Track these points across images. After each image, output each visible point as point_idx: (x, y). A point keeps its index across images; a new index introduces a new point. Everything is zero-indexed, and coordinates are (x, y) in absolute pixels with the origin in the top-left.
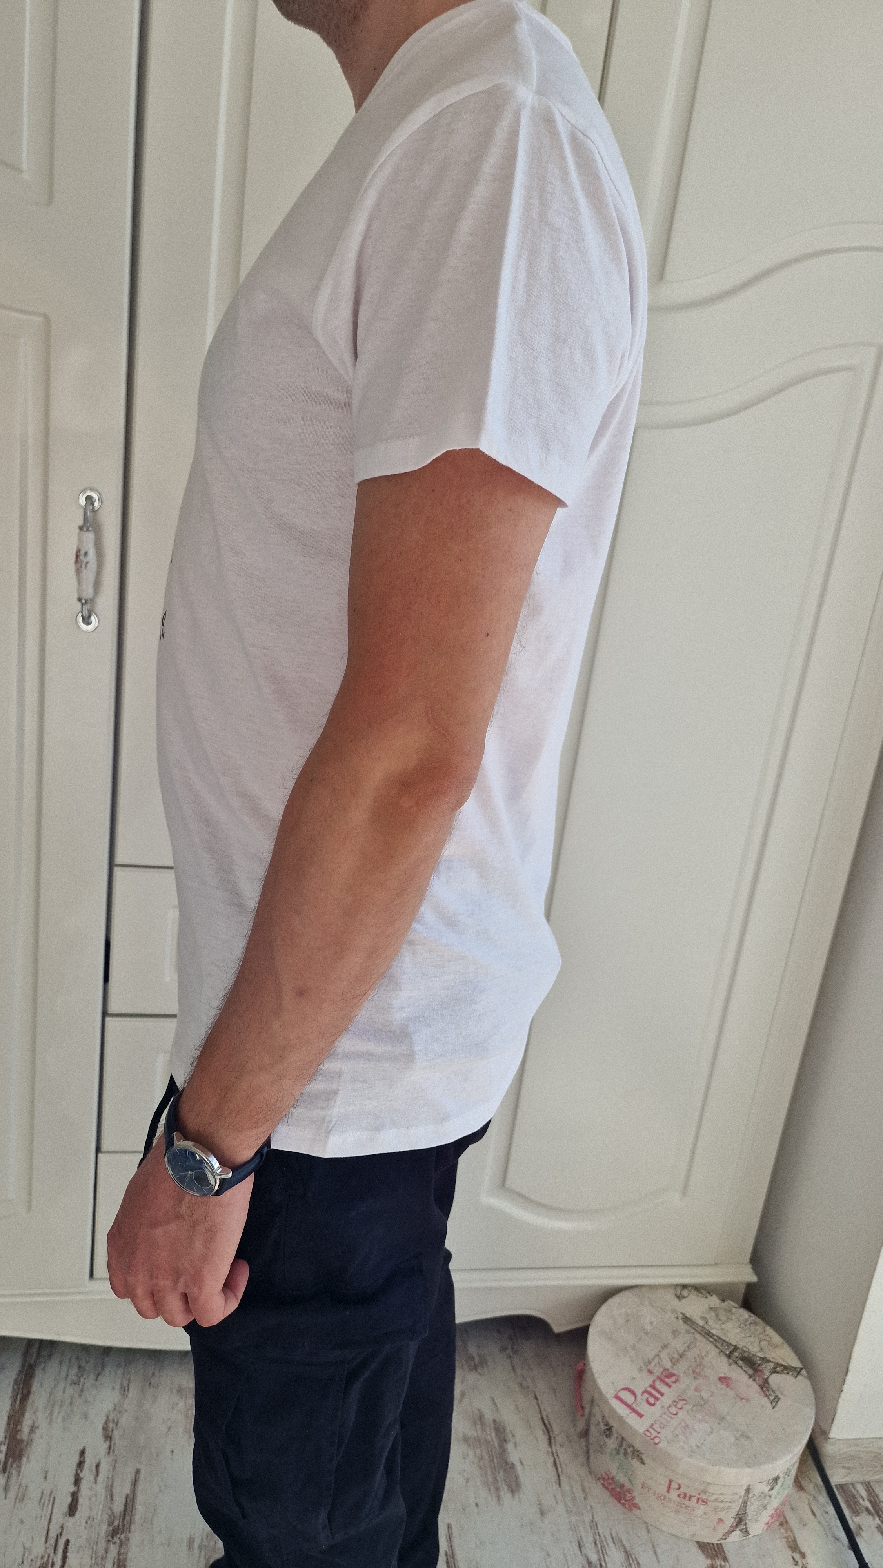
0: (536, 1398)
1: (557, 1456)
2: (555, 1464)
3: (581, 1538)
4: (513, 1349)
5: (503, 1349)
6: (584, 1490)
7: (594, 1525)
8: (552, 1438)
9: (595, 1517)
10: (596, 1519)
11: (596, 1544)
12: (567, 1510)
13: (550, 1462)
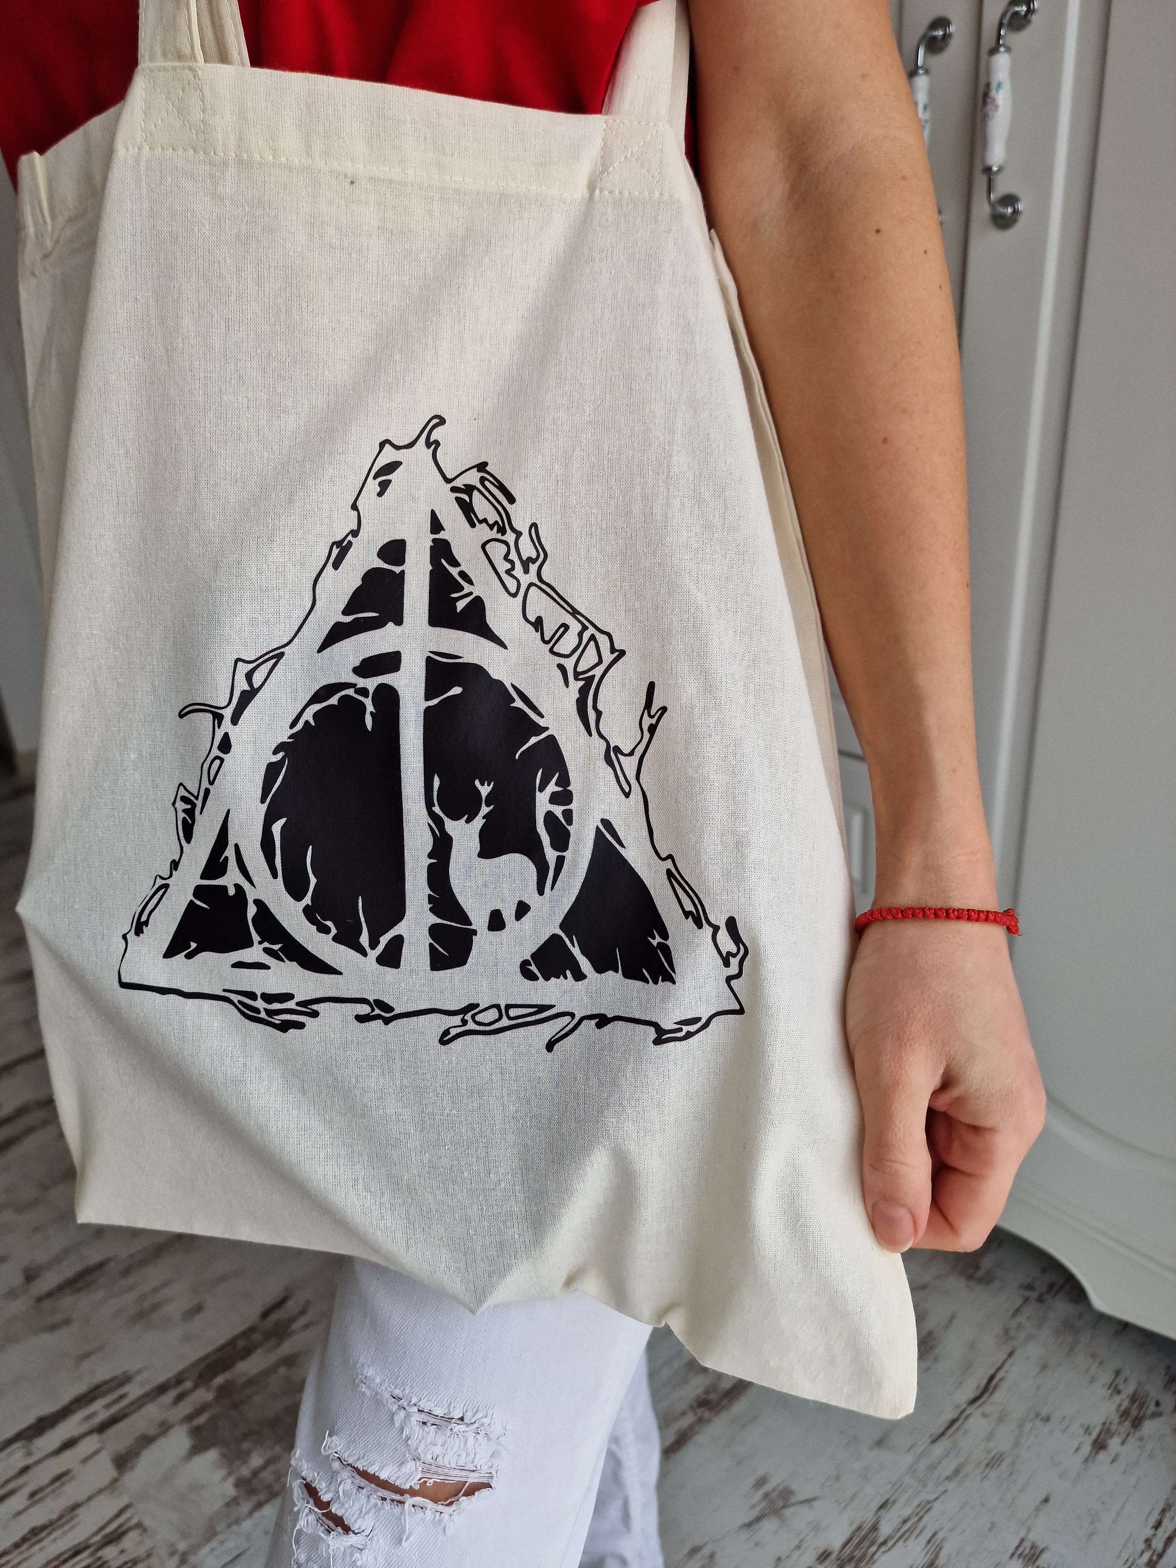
0: (1010, 1355)
1: (967, 1418)
2: (953, 1422)
3: (894, 1502)
4: (1041, 1295)
5: (1030, 1287)
6: (957, 1472)
7: (925, 1507)
8: (983, 1399)
9: (939, 1501)
10: (937, 1505)
11: (905, 1522)
12: (911, 1467)
13: (949, 1415)
